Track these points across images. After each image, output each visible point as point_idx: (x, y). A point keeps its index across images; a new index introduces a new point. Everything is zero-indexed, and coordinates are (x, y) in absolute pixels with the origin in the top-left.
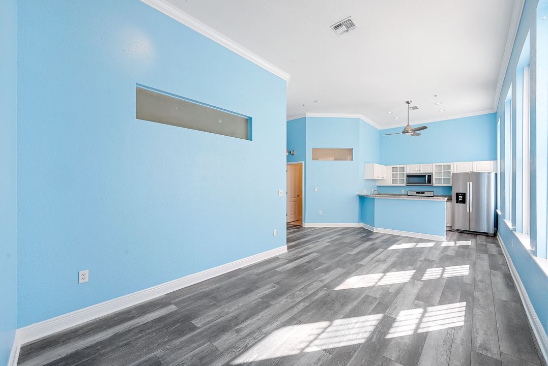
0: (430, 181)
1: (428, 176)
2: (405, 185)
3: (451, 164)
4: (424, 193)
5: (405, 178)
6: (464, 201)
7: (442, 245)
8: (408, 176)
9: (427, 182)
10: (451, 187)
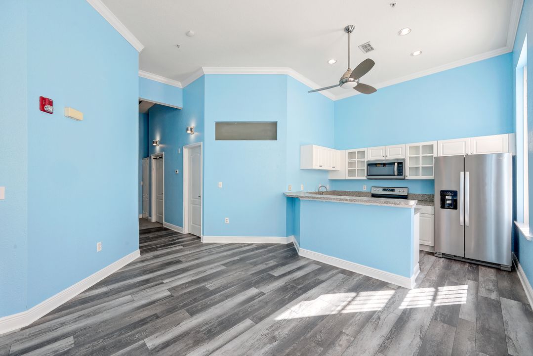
0: (400, 171)
1: (399, 163)
2: (364, 178)
3: (434, 143)
4: (393, 190)
5: (365, 168)
6: (454, 205)
7: (400, 308)
8: (369, 165)
9: (396, 173)
10: (433, 181)
